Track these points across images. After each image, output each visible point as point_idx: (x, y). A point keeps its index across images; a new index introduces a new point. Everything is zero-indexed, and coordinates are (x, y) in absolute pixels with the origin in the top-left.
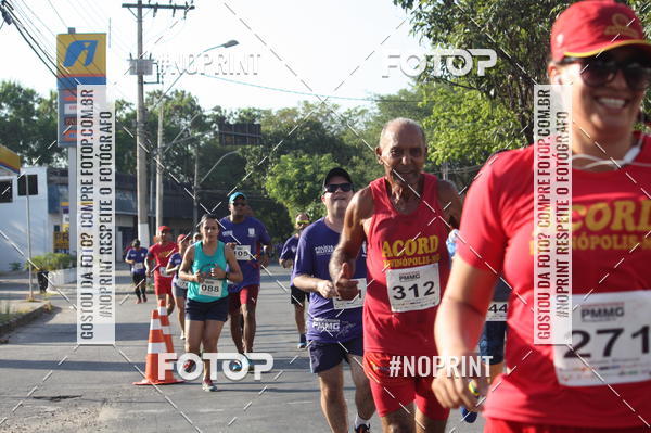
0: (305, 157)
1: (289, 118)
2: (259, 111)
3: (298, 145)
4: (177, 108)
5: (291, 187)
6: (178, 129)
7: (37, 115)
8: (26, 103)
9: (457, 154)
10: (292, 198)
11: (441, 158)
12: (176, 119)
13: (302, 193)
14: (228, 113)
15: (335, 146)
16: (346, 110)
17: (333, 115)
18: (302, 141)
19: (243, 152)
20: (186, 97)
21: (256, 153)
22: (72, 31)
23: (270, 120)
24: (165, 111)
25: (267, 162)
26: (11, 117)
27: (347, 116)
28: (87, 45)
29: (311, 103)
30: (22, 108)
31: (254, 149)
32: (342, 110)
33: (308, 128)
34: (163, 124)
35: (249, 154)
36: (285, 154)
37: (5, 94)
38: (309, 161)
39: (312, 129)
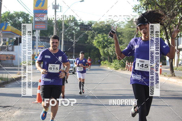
0: (105, 35)
1: (102, 24)
3: (103, 31)
5: (100, 43)
7: (30, 21)
8: (27, 17)
10: (101, 47)
12: (70, 23)
13: (104, 45)
16: (119, 22)
19: (88, 33)
20: (73, 17)
21: (91, 33)
25: (94, 36)
26: (22, 21)
27: (119, 24)
28: (42, 1)
30: (25, 19)
31: (90, 32)
33: (106, 27)
34: (65, 25)
35: (89, 34)
36: (99, 34)
37: (20, 15)
38: (106, 36)
39: (107, 27)
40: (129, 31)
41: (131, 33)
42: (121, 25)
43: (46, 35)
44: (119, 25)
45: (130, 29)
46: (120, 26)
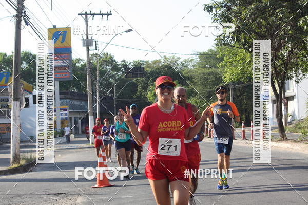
1: (157, 64)
2: (143, 61)
4: (105, 61)
6: (105, 71)
9: (236, 79)
11: (228, 81)
12: (104, 66)
14: (128, 63)
16: (184, 60)
17: (178, 62)
19: (136, 81)
20: (109, 56)
21: (142, 81)
22: (55, 27)
23: (149, 65)
24: (99, 63)
25: (148, 86)
26: (27, 68)
27: (184, 62)
29: (167, 57)
31: (141, 79)
32: (182, 60)
33: (166, 69)
34: (99, 69)
35: (139, 82)
37: (24, 57)
39: (168, 69)
40: (204, 73)
41: (206, 76)
42: (188, 64)
43: (68, 89)
44: (185, 65)
45: (204, 69)
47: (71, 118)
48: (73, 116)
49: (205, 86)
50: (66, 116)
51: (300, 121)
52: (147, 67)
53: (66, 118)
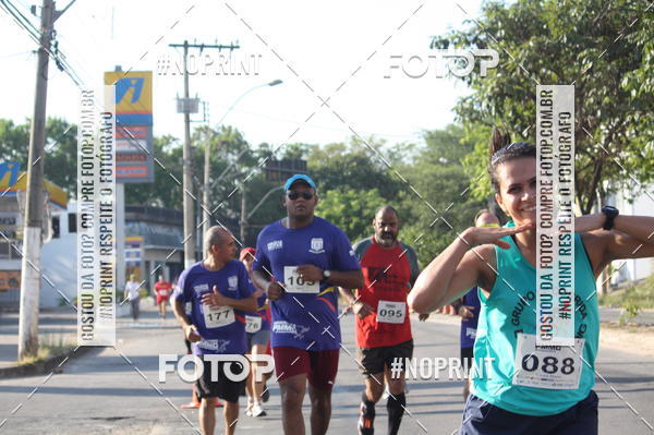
0: (351, 193)
1: (336, 152)
2: (306, 145)
3: (345, 181)
4: (224, 143)
6: (225, 165)
11: (483, 194)
12: (222, 154)
13: (348, 228)
14: (275, 148)
15: (382, 181)
16: (394, 144)
17: (382, 149)
18: (348, 177)
20: (233, 132)
22: (118, 69)
23: (318, 155)
24: (212, 146)
26: (57, 152)
27: (394, 150)
28: (134, 82)
29: (359, 138)
30: (68, 144)
32: (390, 145)
33: (355, 164)
34: (210, 159)
36: (332, 189)
37: (50, 130)
38: (355, 196)
39: (358, 164)
40: (434, 176)
41: (439, 182)
42: (403, 153)
43: (143, 200)
44: (396, 156)
45: (435, 167)
46: (401, 157)
47: (147, 263)
48: (153, 259)
49: (438, 202)
50: (138, 259)
51: (636, 283)
52: (313, 158)
53: (138, 264)
